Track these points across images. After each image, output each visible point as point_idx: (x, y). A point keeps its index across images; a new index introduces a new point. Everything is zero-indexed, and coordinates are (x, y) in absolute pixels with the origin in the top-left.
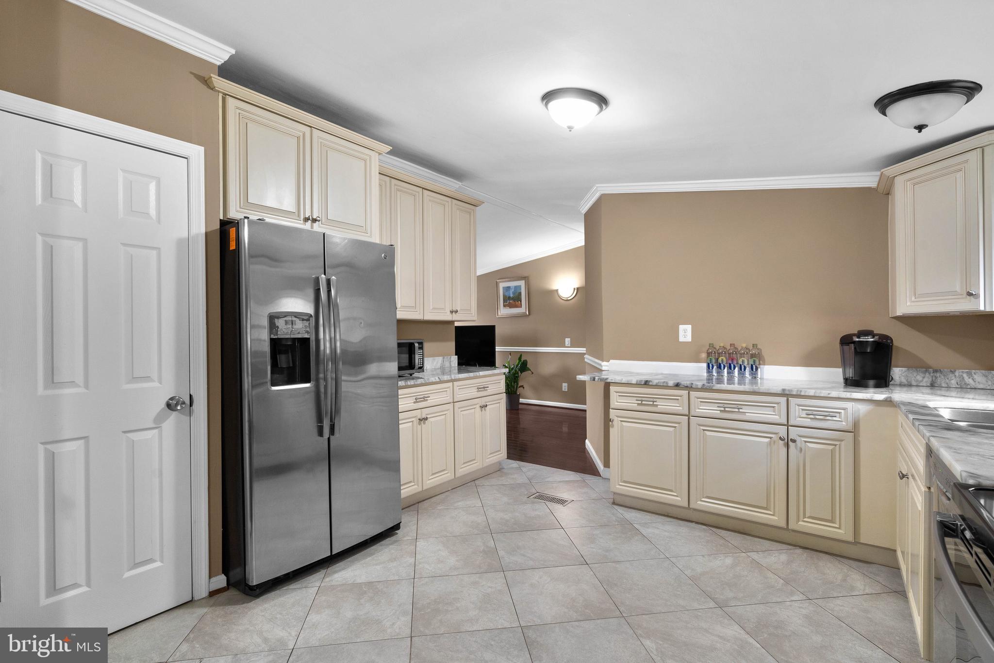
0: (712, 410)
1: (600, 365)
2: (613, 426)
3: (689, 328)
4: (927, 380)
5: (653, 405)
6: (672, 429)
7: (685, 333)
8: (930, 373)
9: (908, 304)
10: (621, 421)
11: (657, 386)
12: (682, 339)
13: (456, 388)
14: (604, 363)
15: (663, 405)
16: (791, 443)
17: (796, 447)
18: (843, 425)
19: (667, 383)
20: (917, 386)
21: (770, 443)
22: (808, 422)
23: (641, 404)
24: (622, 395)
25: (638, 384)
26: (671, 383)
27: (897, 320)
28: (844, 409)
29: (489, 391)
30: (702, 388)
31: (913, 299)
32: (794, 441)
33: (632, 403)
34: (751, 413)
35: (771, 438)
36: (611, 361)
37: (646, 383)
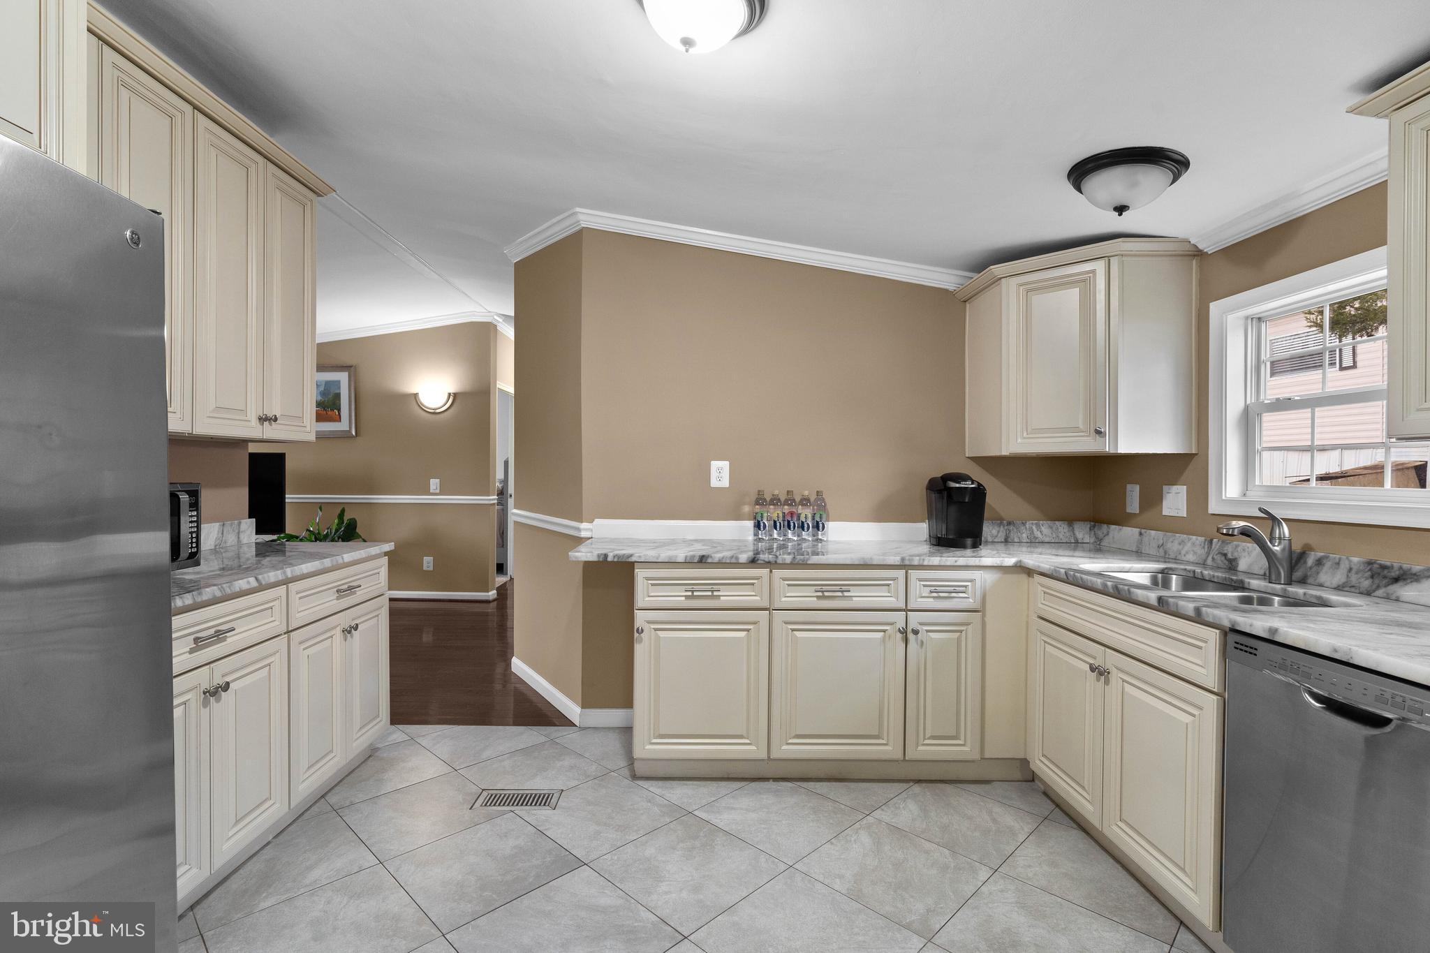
0: (806, 597)
1: (579, 529)
2: (641, 641)
3: (725, 465)
4: (1001, 537)
5: (713, 597)
6: (743, 634)
7: (720, 473)
8: (1004, 526)
9: (1019, 440)
10: (656, 630)
11: (721, 564)
12: (714, 483)
13: (294, 598)
14: (584, 525)
15: (728, 596)
16: (911, 637)
17: (917, 639)
18: (970, 603)
19: (737, 558)
20: (993, 542)
21: (884, 640)
22: (930, 603)
23: (693, 597)
24: (657, 583)
25: (688, 563)
26: (744, 558)
27: (974, 462)
28: (971, 581)
29: (360, 595)
30: (791, 563)
31: (1025, 435)
32: (916, 632)
33: (677, 597)
34: (860, 597)
35: (884, 631)
36: (597, 521)
37: (703, 561)
